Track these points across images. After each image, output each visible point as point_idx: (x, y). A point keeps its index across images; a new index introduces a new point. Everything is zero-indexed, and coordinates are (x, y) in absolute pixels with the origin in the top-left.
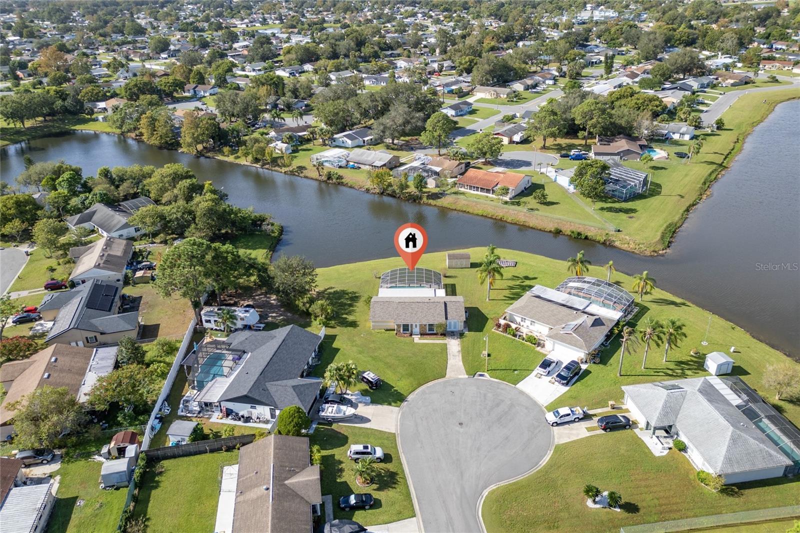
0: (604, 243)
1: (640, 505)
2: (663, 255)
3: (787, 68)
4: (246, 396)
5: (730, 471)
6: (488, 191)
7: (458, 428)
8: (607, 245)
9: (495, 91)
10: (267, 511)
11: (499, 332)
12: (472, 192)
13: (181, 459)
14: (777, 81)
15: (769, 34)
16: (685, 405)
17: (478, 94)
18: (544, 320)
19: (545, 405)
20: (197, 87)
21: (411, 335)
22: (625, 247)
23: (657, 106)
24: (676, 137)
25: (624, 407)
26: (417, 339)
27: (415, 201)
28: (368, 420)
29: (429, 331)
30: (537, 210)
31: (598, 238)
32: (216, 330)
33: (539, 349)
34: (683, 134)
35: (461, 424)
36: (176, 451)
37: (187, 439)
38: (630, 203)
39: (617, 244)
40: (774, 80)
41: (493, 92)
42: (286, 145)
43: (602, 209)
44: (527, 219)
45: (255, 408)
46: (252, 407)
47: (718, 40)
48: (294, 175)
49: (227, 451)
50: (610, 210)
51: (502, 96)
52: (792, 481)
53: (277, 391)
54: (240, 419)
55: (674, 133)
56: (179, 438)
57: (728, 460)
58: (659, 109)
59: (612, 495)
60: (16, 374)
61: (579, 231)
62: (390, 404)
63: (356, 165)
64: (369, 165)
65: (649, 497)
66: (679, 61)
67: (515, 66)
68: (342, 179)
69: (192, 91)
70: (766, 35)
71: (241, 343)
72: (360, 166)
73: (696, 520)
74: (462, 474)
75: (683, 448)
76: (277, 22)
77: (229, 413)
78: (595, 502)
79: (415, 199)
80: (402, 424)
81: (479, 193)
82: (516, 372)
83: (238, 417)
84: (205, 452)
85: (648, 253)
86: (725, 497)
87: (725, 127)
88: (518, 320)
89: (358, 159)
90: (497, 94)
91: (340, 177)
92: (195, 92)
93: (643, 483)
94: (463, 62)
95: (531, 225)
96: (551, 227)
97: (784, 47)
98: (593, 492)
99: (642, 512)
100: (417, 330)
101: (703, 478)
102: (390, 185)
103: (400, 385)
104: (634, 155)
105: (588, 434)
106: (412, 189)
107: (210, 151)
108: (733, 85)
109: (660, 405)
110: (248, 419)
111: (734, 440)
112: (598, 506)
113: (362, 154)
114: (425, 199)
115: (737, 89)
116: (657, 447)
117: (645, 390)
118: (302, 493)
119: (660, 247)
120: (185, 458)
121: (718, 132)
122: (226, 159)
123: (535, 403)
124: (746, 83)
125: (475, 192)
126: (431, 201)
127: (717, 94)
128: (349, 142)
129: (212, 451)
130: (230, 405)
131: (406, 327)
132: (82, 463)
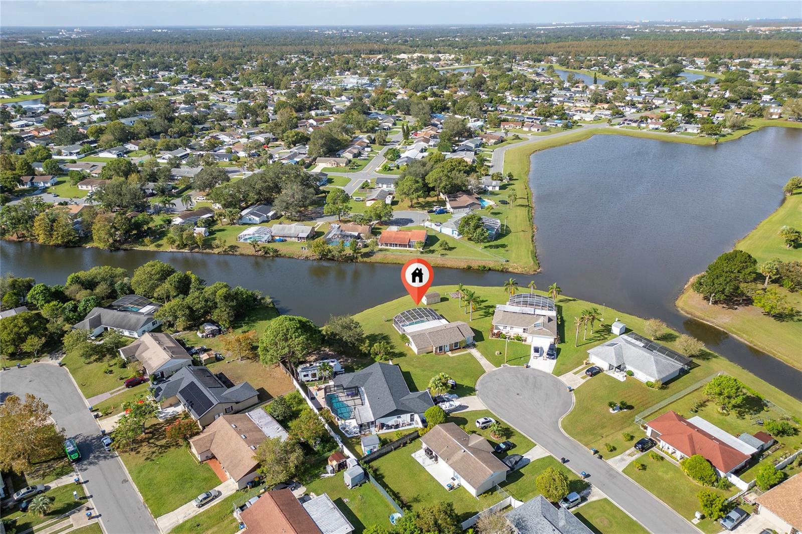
0: (502, 271)
1: (633, 405)
2: (540, 273)
3: (518, 127)
4: (396, 410)
5: (662, 377)
6: (405, 246)
7: (518, 397)
8: (504, 272)
9: (334, 161)
10: (476, 461)
11: (494, 338)
12: (392, 248)
13: (380, 459)
14: (519, 138)
15: (492, 99)
16: (624, 352)
17: (320, 164)
18: (518, 325)
19: (551, 372)
20: (33, 179)
21: (445, 353)
22: (516, 271)
23: (465, 166)
24: (490, 189)
25: (591, 362)
26: (449, 353)
27: (352, 260)
28: (467, 407)
29: (456, 347)
30: (446, 254)
31: (497, 268)
32: (312, 381)
33: (524, 342)
34: (495, 186)
35: (518, 394)
36: (372, 456)
37: (377, 446)
38: (499, 240)
39: (510, 270)
40: (517, 138)
41: (333, 162)
42: (204, 229)
43: (486, 247)
44: (445, 262)
45: (400, 417)
46: (398, 417)
47: (465, 107)
48: (228, 254)
49: (403, 446)
50: (491, 247)
51: (341, 164)
52: (683, 376)
53: (409, 403)
54: (392, 428)
55: (488, 186)
56: (372, 447)
57: (659, 372)
58: (467, 168)
59: (622, 403)
60: (209, 445)
61: (483, 264)
62: (470, 395)
63: (282, 238)
64: (295, 237)
65: (634, 400)
66: (456, 128)
67: (339, 138)
68: (277, 252)
69: (29, 183)
70: (490, 100)
71: (351, 382)
72: (287, 239)
73: (659, 404)
74: (540, 418)
75: (631, 374)
76: (28, 93)
77: (382, 426)
78: (614, 410)
79: (351, 259)
80: (487, 404)
81: (398, 248)
82: (522, 359)
83: (389, 427)
84: (392, 450)
85: (532, 273)
86: (663, 391)
87: (514, 178)
88: (501, 328)
89: (282, 233)
90: (338, 164)
91: (276, 251)
92: (32, 184)
93: (627, 395)
94: (291, 135)
95: (449, 266)
96: (464, 265)
97: (506, 109)
98: (611, 405)
99: (635, 407)
100: (447, 348)
101: (649, 385)
102: (329, 251)
103: (466, 383)
104: (477, 205)
105: (584, 381)
106: (349, 251)
107: (123, 243)
108: (495, 143)
109: (613, 354)
110: (397, 426)
111: (656, 362)
112: (616, 411)
113: (283, 229)
114: (360, 258)
115: (499, 147)
116: (620, 376)
117: (601, 350)
118: (481, 448)
119: (536, 267)
120: (382, 458)
121: (512, 182)
122: (147, 249)
123: (545, 373)
124: (502, 141)
125: (395, 248)
126: (365, 259)
127: (489, 151)
128: (257, 219)
129: (395, 449)
130: (383, 420)
131: (441, 348)
132: (317, 481)
